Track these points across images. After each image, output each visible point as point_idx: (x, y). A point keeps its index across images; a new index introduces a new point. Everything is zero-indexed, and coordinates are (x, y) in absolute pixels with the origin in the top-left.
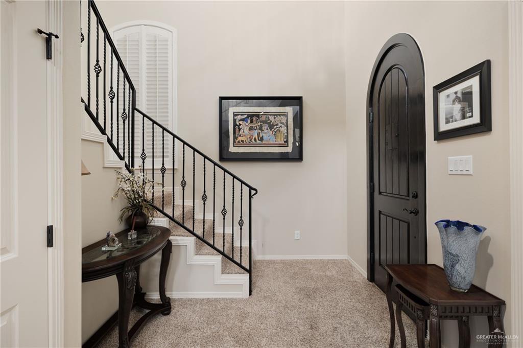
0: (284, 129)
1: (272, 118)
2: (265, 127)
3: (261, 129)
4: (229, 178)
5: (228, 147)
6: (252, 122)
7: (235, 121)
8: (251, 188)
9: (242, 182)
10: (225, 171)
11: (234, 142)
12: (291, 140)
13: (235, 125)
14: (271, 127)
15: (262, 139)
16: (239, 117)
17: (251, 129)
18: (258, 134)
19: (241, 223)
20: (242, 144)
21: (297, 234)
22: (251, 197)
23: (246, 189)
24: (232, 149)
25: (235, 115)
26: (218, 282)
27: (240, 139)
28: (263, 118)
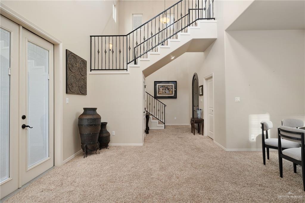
0: (172, 90)
1: (168, 87)
2: (167, 89)
3: (165, 90)
4: (160, 103)
5: (157, 95)
6: (163, 88)
7: (158, 87)
8: (165, 105)
9: (163, 104)
10: (159, 101)
11: (158, 93)
12: (174, 93)
13: (158, 88)
14: (168, 89)
15: (166, 92)
16: (160, 86)
17: (163, 90)
18: (165, 91)
19: (163, 113)
20: (160, 94)
21: (175, 118)
22: (165, 107)
23: (164, 105)
24: (158, 95)
25: (158, 86)
26: (157, 126)
27: (160, 92)
28: (166, 87)
